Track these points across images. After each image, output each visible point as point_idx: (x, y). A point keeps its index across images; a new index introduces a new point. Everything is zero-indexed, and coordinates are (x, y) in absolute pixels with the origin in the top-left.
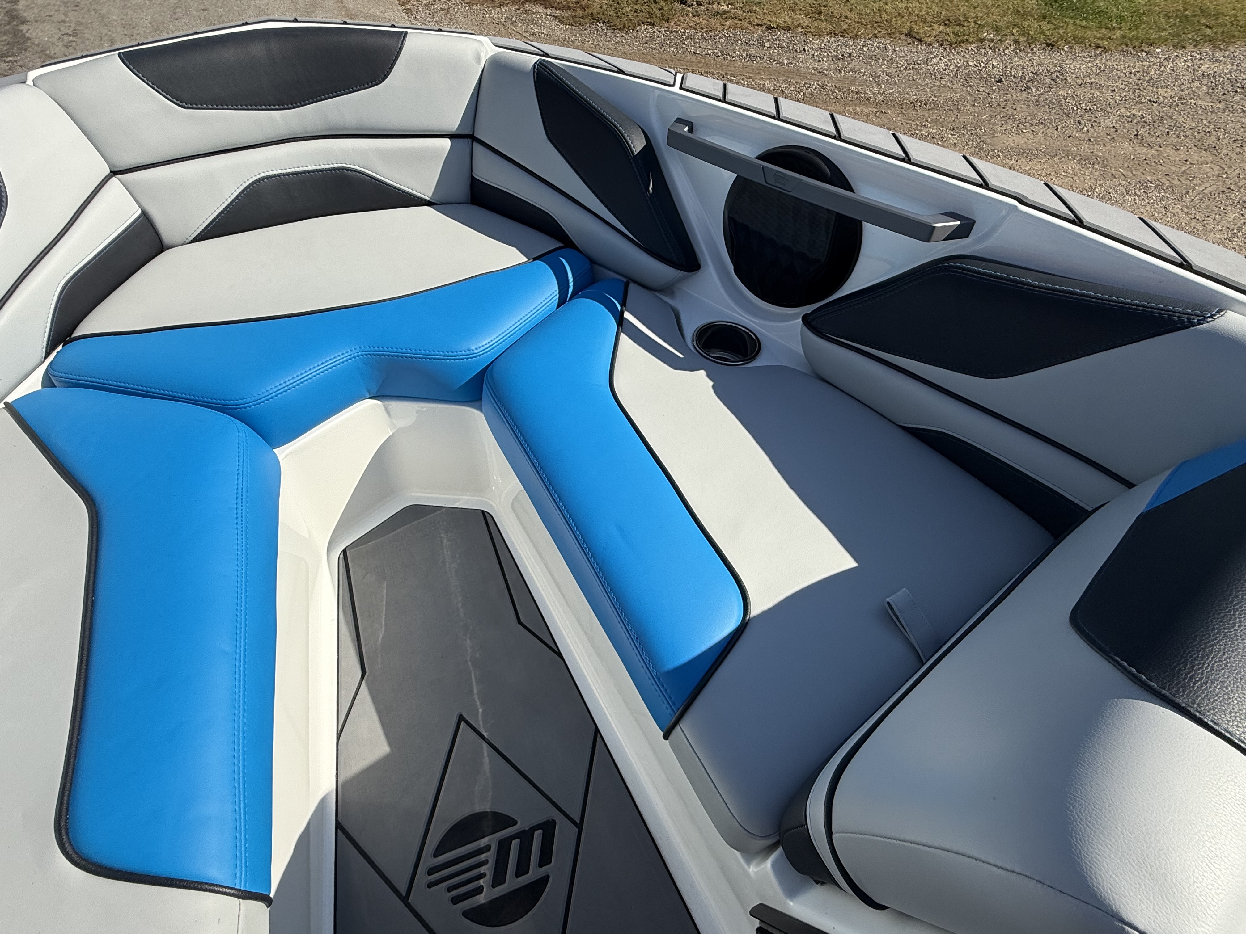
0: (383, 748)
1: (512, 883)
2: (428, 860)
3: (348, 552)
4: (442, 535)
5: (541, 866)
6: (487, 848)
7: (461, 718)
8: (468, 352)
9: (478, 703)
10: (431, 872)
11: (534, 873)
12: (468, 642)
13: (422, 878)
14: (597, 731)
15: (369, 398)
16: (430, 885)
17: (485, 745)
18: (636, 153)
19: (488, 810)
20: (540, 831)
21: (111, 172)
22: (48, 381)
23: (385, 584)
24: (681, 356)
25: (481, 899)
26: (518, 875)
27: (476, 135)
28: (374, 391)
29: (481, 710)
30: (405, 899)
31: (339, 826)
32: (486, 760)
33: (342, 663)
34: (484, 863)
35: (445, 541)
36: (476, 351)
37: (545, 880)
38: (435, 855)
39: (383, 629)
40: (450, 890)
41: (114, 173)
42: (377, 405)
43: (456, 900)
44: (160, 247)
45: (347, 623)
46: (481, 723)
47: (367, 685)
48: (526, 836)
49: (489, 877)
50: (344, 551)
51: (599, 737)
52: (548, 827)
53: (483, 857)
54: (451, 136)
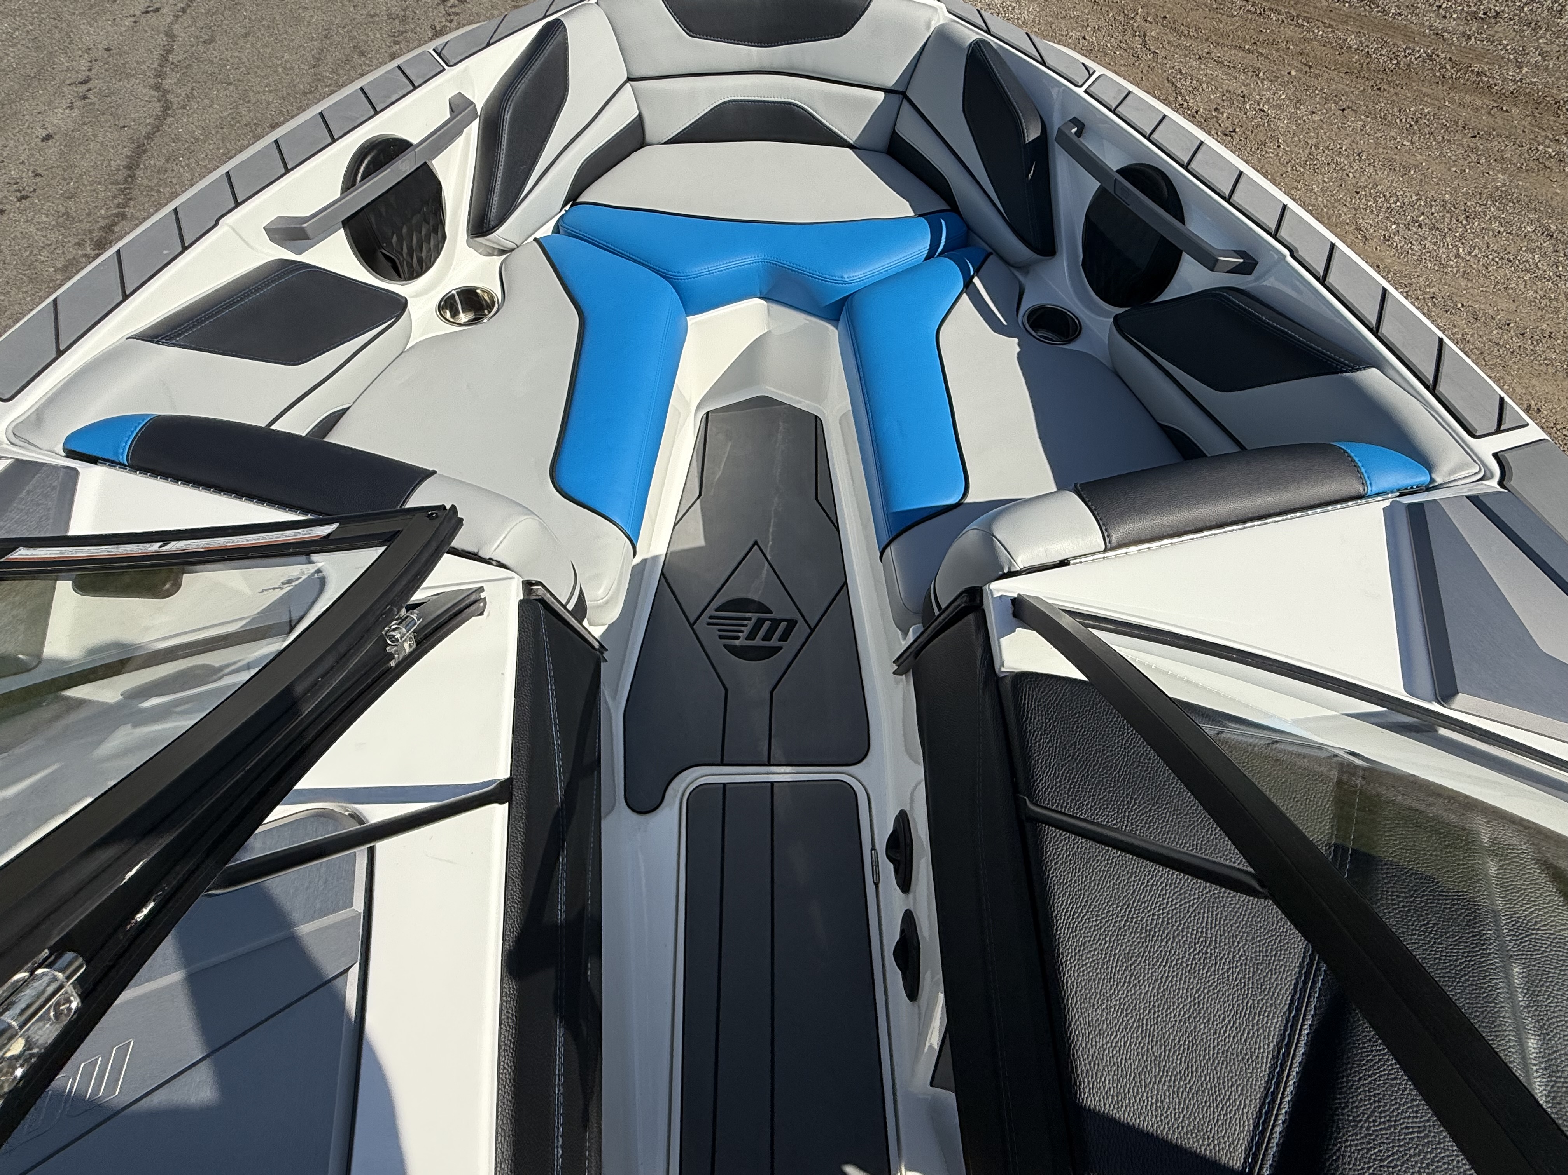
0: (700, 542)
1: (758, 642)
2: (711, 611)
3: (710, 414)
4: (781, 423)
5: (780, 640)
6: (750, 619)
7: (756, 543)
8: (840, 279)
9: (771, 537)
10: (711, 617)
11: (774, 642)
12: (776, 499)
13: (705, 618)
14: (846, 583)
15: (759, 298)
16: (709, 624)
17: (767, 564)
18: (1027, 142)
19: (757, 599)
20: (785, 623)
21: (628, 78)
22: (556, 230)
23: (730, 444)
24: (1005, 323)
25: (737, 642)
26: (763, 639)
27: (908, 94)
28: (765, 292)
29: (771, 543)
30: (691, 626)
31: (662, 574)
32: (765, 572)
33: (688, 484)
34: (746, 626)
35: (781, 428)
36: (847, 280)
37: (779, 648)
38: (716, 610)
39: (720, 473)
40: (720, 630)
41: (629, 79)
42: (763, 304)
43: (721, 637)
44: (643, 143)
45: (697, 461)
46: (769, 550)
47: (701, 502)
48: (776, 623)
49: (746, 633)
50: (707, 413)
51: (845, 587)
52: (792, 624)
53: (745, 622)
54: (886, 91)
